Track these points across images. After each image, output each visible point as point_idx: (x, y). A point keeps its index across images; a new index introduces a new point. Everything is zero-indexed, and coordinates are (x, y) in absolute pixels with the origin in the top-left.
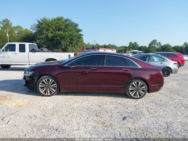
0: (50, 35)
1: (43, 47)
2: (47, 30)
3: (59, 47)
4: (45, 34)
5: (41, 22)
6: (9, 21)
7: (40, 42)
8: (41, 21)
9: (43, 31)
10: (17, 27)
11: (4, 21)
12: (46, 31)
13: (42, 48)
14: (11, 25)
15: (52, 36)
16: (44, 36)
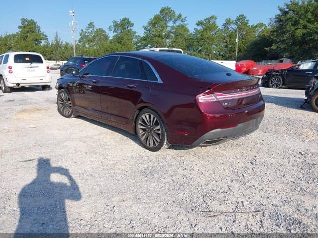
0: (299, 32)
1: (282, 57)
2: (296, 23)
3: (316, 56)
4: (290, 31)
5: (287, 10)
6: (245, 17)
7: (278, 47)
8: (285, 7)
9: (286, 25)
10: (256, 27)
11: (238, 19)
12: (293, 25)
13: (281, 59)
14: (247, 23)
15: (304, 34)
16: (288, 35)
